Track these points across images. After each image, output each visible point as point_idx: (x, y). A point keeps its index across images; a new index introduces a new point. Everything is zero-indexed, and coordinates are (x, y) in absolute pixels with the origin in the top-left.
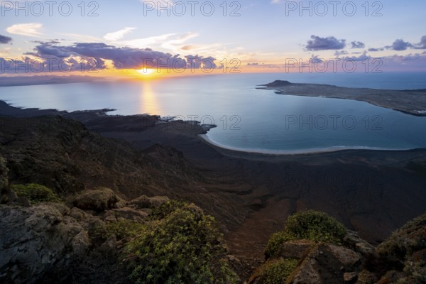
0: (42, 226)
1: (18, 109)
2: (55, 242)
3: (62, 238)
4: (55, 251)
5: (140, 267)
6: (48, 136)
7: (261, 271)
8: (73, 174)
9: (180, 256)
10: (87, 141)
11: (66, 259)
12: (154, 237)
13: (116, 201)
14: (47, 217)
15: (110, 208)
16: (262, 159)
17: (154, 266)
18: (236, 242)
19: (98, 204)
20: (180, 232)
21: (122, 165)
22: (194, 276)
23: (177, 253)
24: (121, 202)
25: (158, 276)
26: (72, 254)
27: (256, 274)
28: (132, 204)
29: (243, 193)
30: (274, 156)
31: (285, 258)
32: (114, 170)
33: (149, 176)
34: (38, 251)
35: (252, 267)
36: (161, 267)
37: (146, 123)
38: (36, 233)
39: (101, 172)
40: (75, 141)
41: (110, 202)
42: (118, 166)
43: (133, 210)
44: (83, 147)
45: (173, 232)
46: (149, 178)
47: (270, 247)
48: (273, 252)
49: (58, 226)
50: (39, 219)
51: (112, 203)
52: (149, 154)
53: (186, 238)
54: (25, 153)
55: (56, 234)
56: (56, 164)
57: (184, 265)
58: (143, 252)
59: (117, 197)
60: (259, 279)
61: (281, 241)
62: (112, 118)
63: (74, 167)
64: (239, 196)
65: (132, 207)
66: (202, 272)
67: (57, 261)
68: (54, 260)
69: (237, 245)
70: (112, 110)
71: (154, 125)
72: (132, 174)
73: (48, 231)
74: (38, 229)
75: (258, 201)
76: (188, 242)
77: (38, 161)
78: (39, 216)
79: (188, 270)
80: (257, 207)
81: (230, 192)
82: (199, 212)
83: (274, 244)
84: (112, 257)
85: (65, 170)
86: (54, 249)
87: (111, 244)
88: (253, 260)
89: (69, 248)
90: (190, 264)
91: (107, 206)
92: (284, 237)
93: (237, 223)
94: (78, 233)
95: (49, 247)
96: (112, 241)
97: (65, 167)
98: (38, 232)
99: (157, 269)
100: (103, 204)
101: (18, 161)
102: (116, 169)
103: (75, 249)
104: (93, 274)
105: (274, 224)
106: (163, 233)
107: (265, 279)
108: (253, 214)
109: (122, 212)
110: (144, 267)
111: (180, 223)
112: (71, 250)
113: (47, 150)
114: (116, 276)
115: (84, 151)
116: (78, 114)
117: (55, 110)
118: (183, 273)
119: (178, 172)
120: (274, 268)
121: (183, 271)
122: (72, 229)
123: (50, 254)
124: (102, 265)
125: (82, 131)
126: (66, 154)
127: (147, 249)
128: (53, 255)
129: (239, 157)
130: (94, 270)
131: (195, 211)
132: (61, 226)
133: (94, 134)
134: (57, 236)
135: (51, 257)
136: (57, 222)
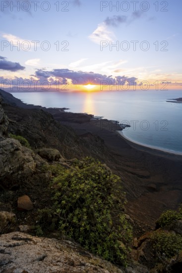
0: (8, 148)
1: (25, 104)
2: (14, 161)
3: (18, 160)
4: (13, 166)
5: (59, 194)
6: (36, 120)
7: (152, 235)
8: (44, 142)
9: (88, 195)
10: (53, 125)
11: (19, 174)
12: (73, 177)
13: (60, 157)
14: (12, 144)
15: (56, 160)
16: (163, 156)
17: (69, 197)
18: (131, 209)
19: (50, 156)
20: (92, 180)
21: (68, 142)
22: (96, 214)
23: (87, 193)
24: (62, 159)
25: (70, 205)
26: (23, 172)
27: (147, 236)
28: (68, 161)
29: (142, 177)
30: (173, 155)
31: (177, 233)
32: (64, 144)
33: (82, 151)
34: (3, 162)
35: (143, 230)
36: (73, 199)
37: (85, 119)
38: (4, 151)
39: (57, 144)
40: (47, 124)
41: (56, 156)
42: (66, 142)
43: (68, 165)
44: (50, 128)
45: (86, 177)
46: (82, 153)
47: (162, 219)
48: (164, 225)
49: (17, 152)
50: (8, 143)
51: (57, 158)
52: (84, 138)
53: (95, 185)
54: (25, 127)
55: (15, 156)
56: (37, 135)
57: (90, 204)
58: (63, 185)
59: (61, 156)
60: (149, 240)
61: (174, 218)
62: (67, 113)
63: (45, 138)
64: (139, 178)
65: (68, 164)
66: (103, 214)
67: (13, 173)
68: (11, 172)
69: (132, 211)
70: (68, 109)
71: (89, 121)
72: (73, 148)
73: (11, 152)
74: (5, 149)
75: (154, 186)
76: (97, 188)
77: (29, 132)
78: (8, 142)
79: (92, 207)
80: (153, 190)
81: (132, 173)
82: (109, 171)
83: (166, 219)
84: (45, 183)
85: (40, 139)
86: (13, 165)
87: (47, 175)
88: (144, 224)
89: (21, 168)
90: (95, 204)
91: (54, 159)
92: (177, 216)
93: (134, 197)
94: (30, 162)
95: (10, 162)
96: (48, 174)
97: (41, 137)
98: (5, 150)
99: (70, 199)
100: (52, 157)
101: (22, 130)
102: (65, 143)
103: (25, 170)
104: (32, 188)
105: (164, 206)
106: (79, 176)
107: (156, 244)
108: (148, 194)
109: (61, 164)
110: (62, 195)
111: (93, 173)
112: (23, 169)
113: (34, 127)
114: (44, 195)
115: (50, 130)
116: (51, 109)
117: (40, 106)
118: (88, 210)
119: (99, 153)
120: (165, 237)
121: (88, 207)
122: (27, 159)
123: (10, 167)
124: (38, 185)
125: (51, 119)
126: (42, 130)
127: (67, 183)
128: (12, 168)
129: (144, 151)
130: (33, 187)
131: (106, 169)
132: (19, 153)
133: (57, 122)
134: (16, 158)
135: (10, 169)
136: (17, 149)
